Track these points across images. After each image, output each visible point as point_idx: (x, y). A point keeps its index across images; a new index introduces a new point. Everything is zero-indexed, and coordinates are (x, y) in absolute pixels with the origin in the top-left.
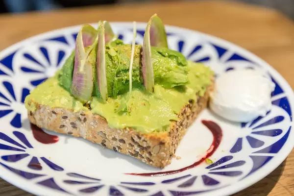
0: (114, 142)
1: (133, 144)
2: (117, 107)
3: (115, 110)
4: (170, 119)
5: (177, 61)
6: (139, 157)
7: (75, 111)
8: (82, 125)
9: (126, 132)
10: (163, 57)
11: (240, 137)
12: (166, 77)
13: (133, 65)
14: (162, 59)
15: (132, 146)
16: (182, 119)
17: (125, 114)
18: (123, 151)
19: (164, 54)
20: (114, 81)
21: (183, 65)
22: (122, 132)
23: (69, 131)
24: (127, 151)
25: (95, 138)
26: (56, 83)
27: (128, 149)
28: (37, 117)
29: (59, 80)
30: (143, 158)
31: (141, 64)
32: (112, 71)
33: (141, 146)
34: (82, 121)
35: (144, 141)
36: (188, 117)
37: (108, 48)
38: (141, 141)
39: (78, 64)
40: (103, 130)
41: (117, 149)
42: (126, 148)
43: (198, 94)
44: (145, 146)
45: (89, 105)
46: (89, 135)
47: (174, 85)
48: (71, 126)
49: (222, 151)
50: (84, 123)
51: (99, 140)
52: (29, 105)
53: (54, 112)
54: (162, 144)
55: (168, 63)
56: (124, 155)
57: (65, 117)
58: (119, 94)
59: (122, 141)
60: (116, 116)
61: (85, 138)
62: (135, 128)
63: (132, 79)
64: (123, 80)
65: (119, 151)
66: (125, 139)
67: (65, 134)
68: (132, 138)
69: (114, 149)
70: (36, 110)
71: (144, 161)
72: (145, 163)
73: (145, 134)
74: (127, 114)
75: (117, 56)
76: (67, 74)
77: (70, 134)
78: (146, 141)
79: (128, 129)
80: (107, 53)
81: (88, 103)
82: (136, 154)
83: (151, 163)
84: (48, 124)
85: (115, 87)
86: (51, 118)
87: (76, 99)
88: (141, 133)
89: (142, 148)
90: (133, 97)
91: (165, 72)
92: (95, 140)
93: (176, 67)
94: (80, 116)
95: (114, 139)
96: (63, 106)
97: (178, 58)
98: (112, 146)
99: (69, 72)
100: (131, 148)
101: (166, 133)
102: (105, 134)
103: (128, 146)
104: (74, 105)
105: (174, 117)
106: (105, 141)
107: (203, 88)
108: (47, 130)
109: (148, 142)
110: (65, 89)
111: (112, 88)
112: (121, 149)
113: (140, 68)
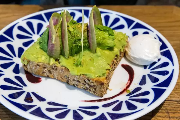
0: (74, 82)
1: (85, 83)
2: (75, 61)
3: (74, 63)
4: (106, 68)
5: (109, 33)
6: (88, 91)
7: (51, 64)
8: (55, 72)
9: (81, 77)
10: (101, 31)
11: (144, 75)
12: (103, 43)
13: (83, 37)
14: (100, 33)
15: (85, 84)
16: (112, 67)
17: (80, 66)
18: (79, 87)
19: (101, 29)
20: (72, 46)
21: (112, 36)
22: (79, 77)
23: (47, 75)
24: (82, 87)
25: (63, 79)
26: (38, 47)
27: (82, 86)
28: (28, 67)
29: (40, 45)
30: (91, 91)
31: (88, 36)
32: (71, 40)
33: (90, 85)
34: (55, 70)
35: (92, 82)
36: (115, 65)
37: (68, 26)
38: (90, 82)
39: (51, 37)
40: (67, 75)
41: (76, 85)
42: (81, 85)
43: (120, 51)
44: (92, 85)
45: (59, 60)
46: (59, 78)
47: (107, 48)
48: (48, 72)
49: (135, 84)
50: (56, 71)
51: (65, 80)
52: (23, 60)
53: (38, 65)
54: (102, 84)
55: (104, 34)
56: (80, 89)
57: (45, 68)
58: (75, 54)
59: (79, 81)
60: (75, 67)
61: (56, 79)
62: (86, 75)
63: (83, 45)
64: (78, 46)
65: (77, 87)
66: (80, 80)
67: (45, 77)
68: (84, 80)
69: (74, 85)
70: (27, 64)
71: (91, 93)
72: (92, 94)
73: (92, 79)
74: (81, 66)
75: (73, 31)
76: (44, 42)
77: (48, 77)
78: (93, 83)
79: (82, 75)
80: (68, 29)
81: (58, 59)
82: (87, 89)
83: (96, 94)
84: (35, 71)
85: (73, 50)
86: (36, 68)
87: (51, 57)
88: (90, 78)
89: (90, 86)
90: (84, 55)
91: (102, 40)
92: (63, 80)
93: (108, 37)
94: (54, 67)
95: (74, 80)
96: (44, 62)
97: (109, 31)
98: (73, 84)
99: (46, 41)
100: (83, 85)
101: (104, 77)
102: (68, 77)
103: (82, 84)
104: (49, 60)
105: (108, 67)
106: (69, 81)
107: (122, 47)
108: (34, 74)
109: (94, 83)
110: (44, 50)
111: (72, 51)
112: (78, 85)
113: (88, 38)
